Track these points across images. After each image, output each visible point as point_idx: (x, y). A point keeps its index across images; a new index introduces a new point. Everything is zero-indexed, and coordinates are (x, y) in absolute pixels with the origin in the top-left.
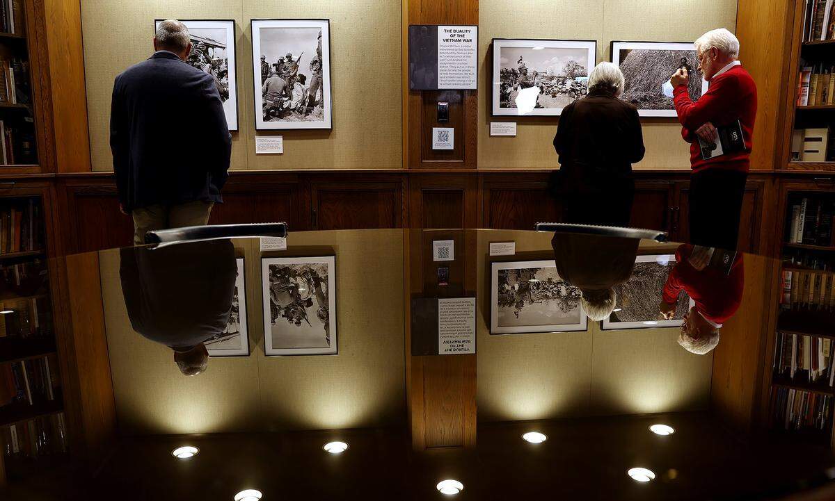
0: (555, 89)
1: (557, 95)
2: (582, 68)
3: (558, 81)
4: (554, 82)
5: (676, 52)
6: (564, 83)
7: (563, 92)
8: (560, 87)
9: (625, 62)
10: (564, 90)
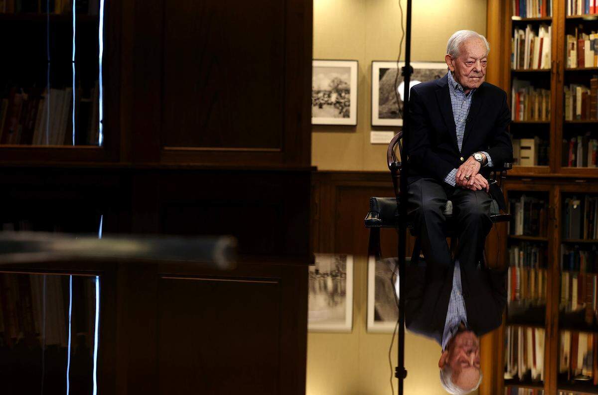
0: (322, 102)
1: (325, 106)
2: (346, 83)
3: (324, 94)
4: (321, 95)
5: (430, 70)
6: (329, 96)
7: (328, 104)
8: (326, 99)
9: (384, 78)
10: (330, 102)
